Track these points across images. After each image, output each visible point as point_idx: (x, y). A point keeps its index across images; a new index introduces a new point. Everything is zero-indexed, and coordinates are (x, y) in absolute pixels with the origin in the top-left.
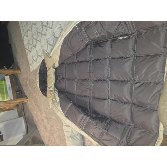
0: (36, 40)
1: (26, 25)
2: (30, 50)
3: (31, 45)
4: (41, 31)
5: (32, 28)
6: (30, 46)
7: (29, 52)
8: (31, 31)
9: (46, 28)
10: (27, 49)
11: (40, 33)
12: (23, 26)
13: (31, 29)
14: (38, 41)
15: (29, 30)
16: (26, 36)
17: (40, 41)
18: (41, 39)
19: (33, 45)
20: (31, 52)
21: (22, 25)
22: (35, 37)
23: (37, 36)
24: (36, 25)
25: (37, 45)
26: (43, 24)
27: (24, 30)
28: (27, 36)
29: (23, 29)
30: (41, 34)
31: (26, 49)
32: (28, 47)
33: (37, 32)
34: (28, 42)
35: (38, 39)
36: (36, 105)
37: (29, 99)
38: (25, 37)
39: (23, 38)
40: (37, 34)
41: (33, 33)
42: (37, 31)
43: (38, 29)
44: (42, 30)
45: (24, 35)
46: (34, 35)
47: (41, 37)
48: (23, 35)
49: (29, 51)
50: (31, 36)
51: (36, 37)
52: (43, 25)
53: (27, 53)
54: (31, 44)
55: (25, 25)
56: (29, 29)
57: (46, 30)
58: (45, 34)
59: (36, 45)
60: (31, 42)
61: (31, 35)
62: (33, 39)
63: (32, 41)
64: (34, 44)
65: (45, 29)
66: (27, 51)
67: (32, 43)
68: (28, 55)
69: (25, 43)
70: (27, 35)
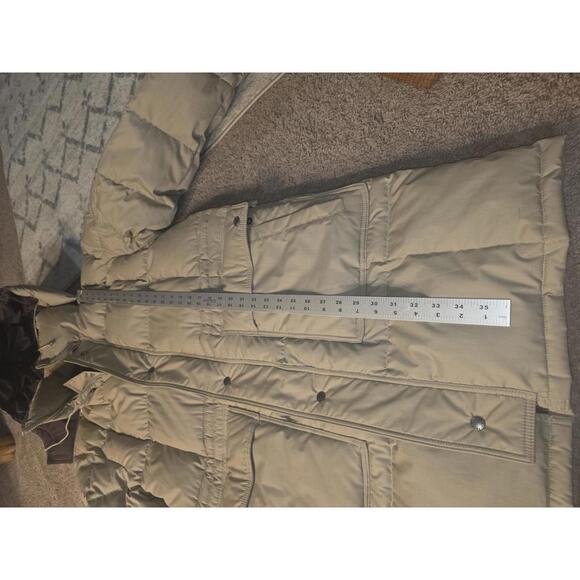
0: (59, 175)
1: (19, 119)
2: (33, 222)
3: (37, 200)
4: (81, 134)
5: (46, 126)
6: (34, 203)
7: (27, 229)
8: (40, 139)
9: (102, 117)
10: (22, 219)
11: (76, 142)
12: (11, 121)
13: (42, 131)
14: (69, 177)
15: (33, 136)
16: (19, 160)
17: (76, 179)
18: (78, 170)
19: (45, 198)
20: (33, 228)
21: (7, 120)
22: (55, 162)
23: (63, 158)
24: (59, 110)
25: (61, 198)
26: (91, 103)
27: (12, 140)
28: (22, 163)
29: (10, 136)
30: (83, 147)
31: (17, 216)
32: (27, 209)
33: (63, 140)
34: (26, 186)
35: (68, 171)
36: (47, 477)
37: (18, 447)
38: (16, 168)
39: (6, 173)
40: (65, 151)
41: (48, 147)
42: (63, 135)
43: (68, 127)
44: (85, 131)
45: (12, 159)
46: (52, 155)
47: (80, 158)
48: (6, 159)
49: (29, 225)
50: (38, 162)
51: (61, 161)
52: (89, 107)
53: (19, 236)
54: (36, 196)
55: (16, 119)
56: (32, 131)
57: (101, 126)
58: (98, 145)
59: (57, 198)
60: (35, 187)
61: (38, 156)
62: (47, 171)
63: (42, 179)
64: (49, 195)
65: (98, 125)
66: (19, 225)
67: (43, 191)
68: (23, 244)
69: (15, 190)
70: (21, 158)
